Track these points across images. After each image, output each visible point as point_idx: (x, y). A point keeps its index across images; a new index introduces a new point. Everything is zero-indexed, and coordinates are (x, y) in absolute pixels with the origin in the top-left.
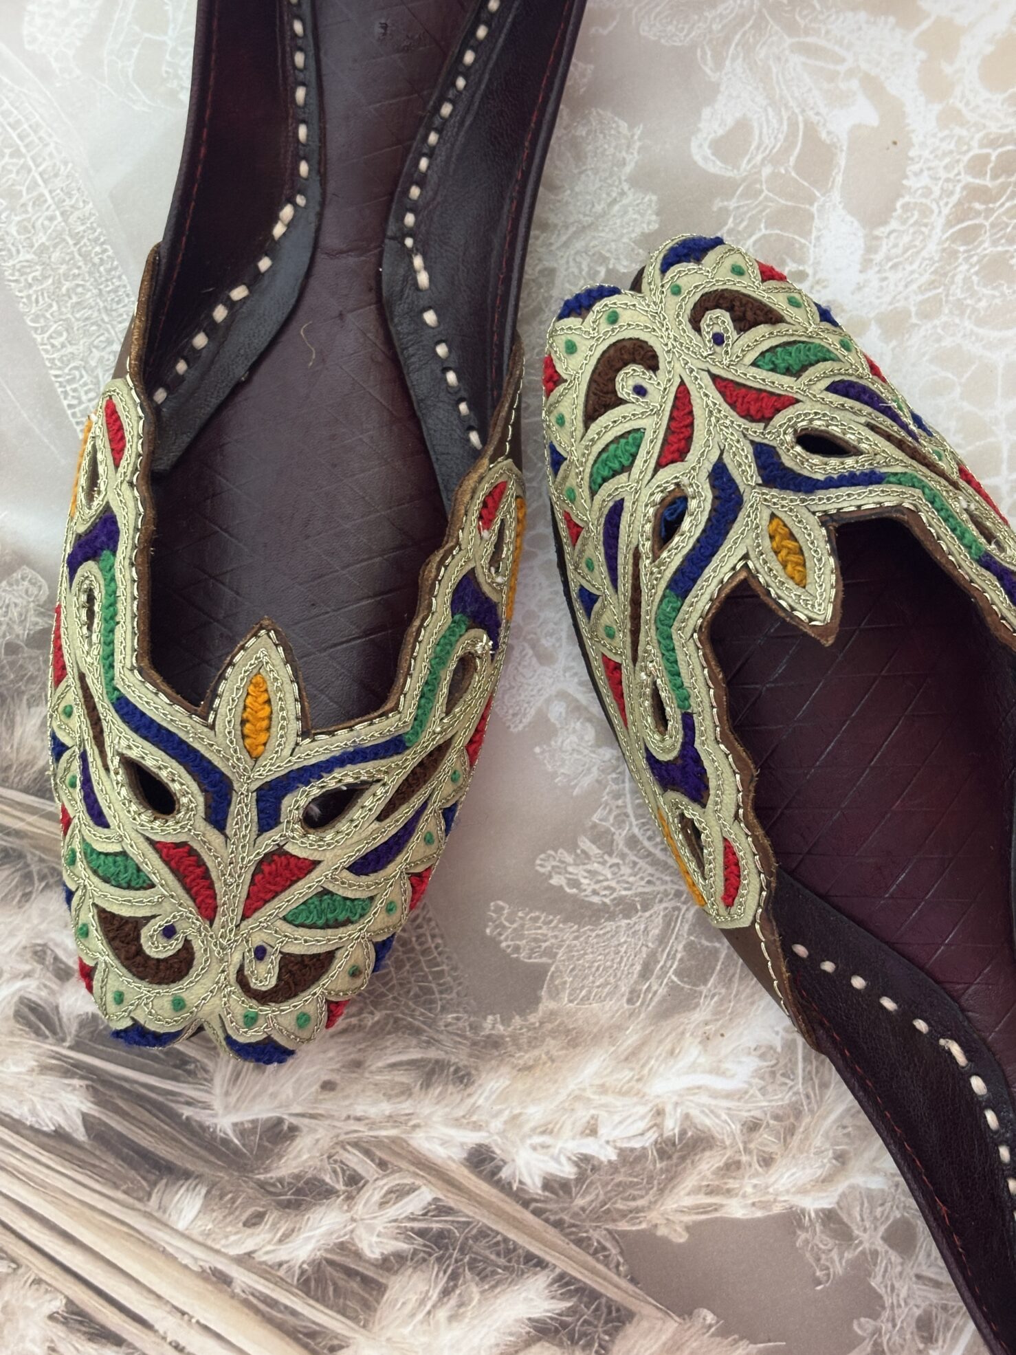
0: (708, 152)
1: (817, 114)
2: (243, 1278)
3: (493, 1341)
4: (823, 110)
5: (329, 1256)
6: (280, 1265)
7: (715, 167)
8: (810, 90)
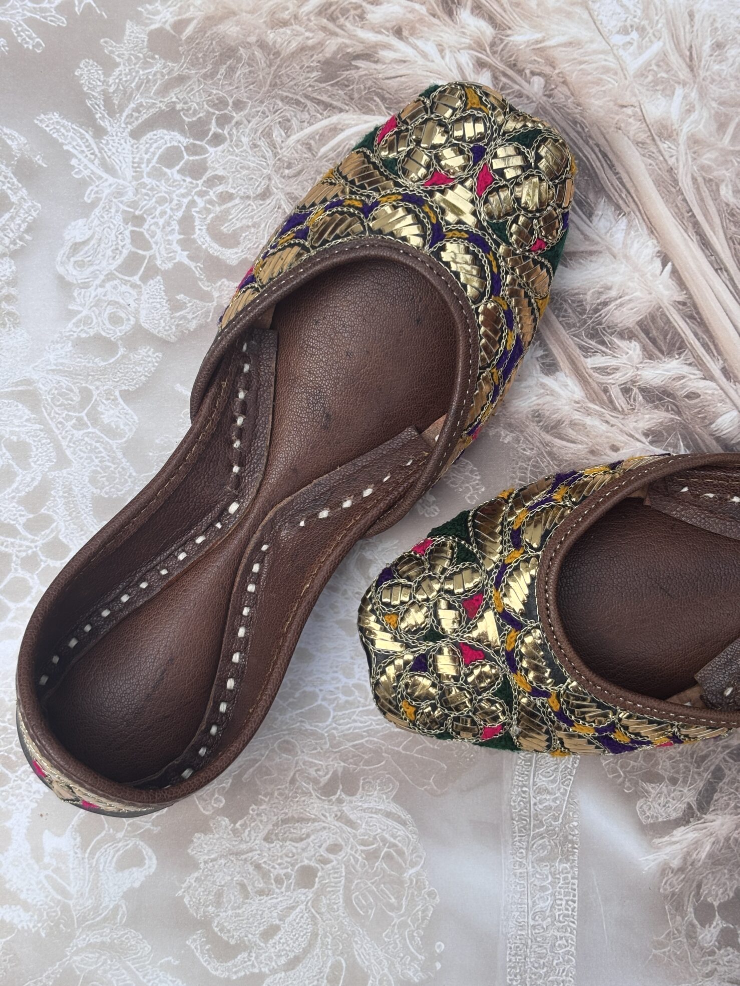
0: (147, 861)
1: (76, 853)
2: (715, 368)
3: (593, 264)
4: (72, 853)
5: (661, 355)
6: (690, 364)
7: (147, 851)
8: (73, 869)
